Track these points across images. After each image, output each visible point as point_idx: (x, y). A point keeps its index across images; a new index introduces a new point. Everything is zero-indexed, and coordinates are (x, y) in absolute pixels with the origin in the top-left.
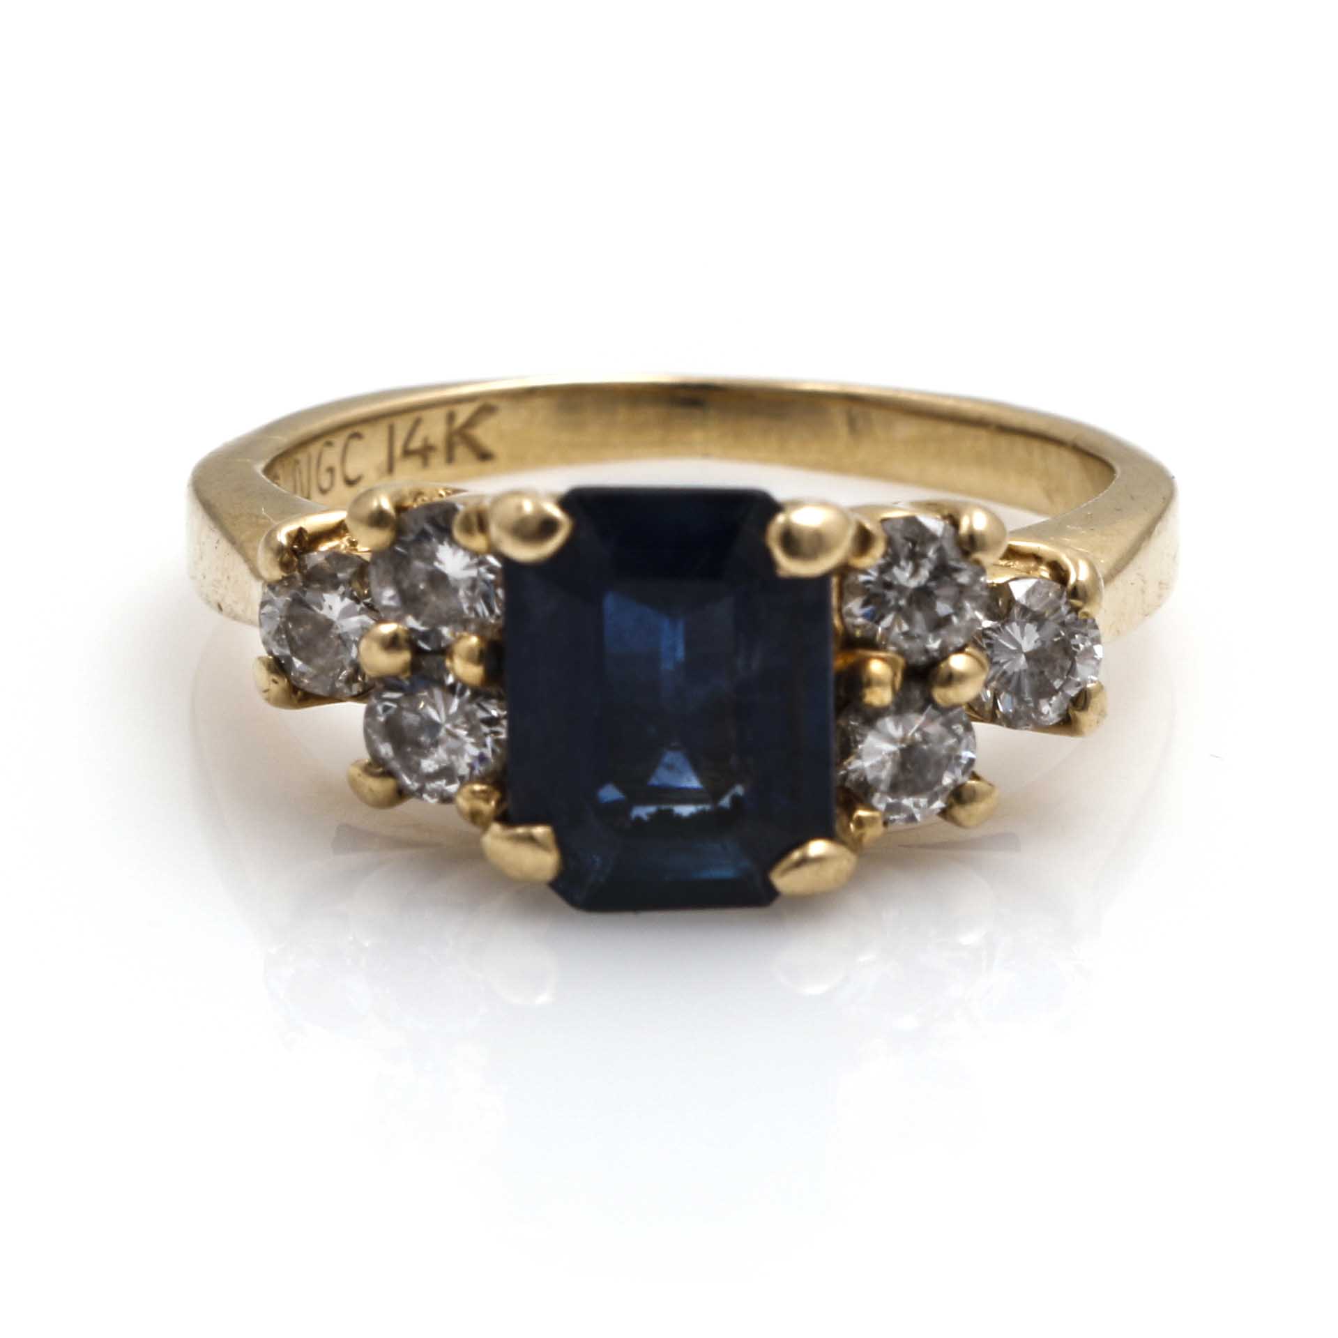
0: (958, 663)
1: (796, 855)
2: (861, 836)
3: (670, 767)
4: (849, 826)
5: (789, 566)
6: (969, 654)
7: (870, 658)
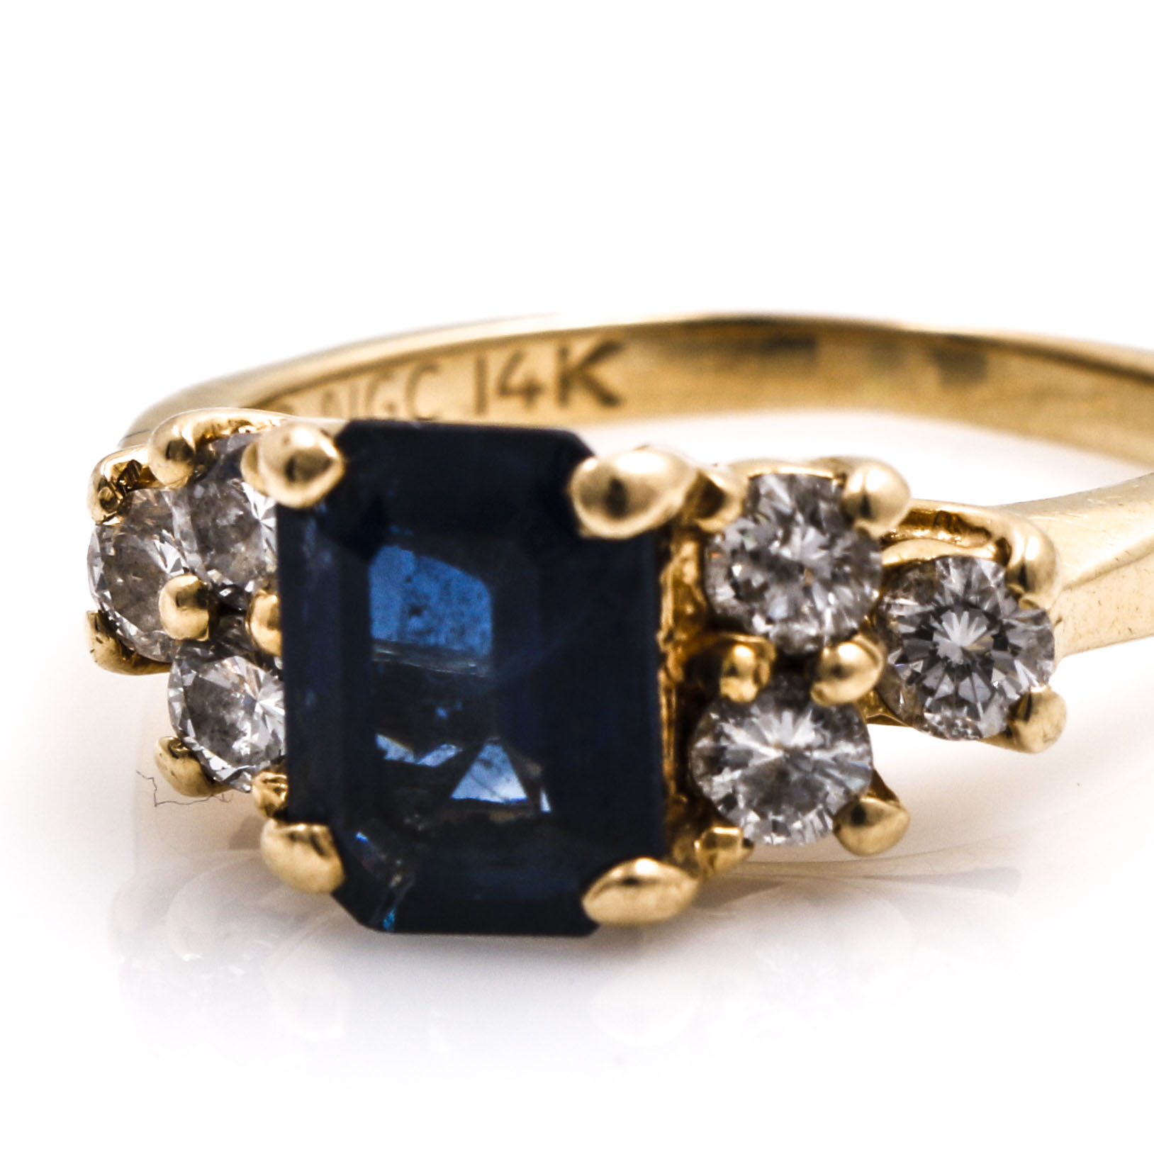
0: (849, 653)
1: (617, 873)
2: (712, 860)
3: (488, 764)
4: (693, 845)
5: (596, 524)
6: (860, 645)
7: (735, 643)
